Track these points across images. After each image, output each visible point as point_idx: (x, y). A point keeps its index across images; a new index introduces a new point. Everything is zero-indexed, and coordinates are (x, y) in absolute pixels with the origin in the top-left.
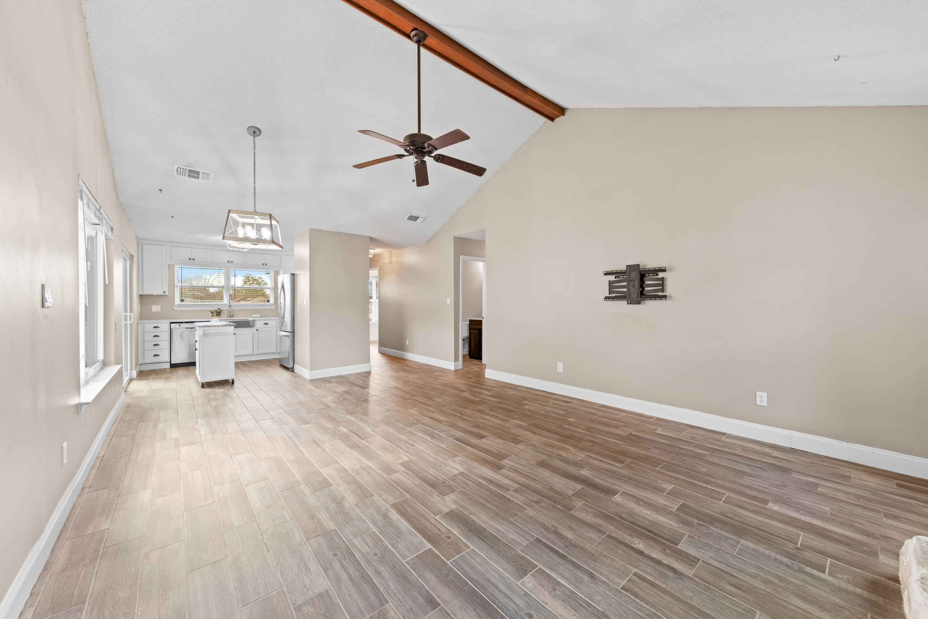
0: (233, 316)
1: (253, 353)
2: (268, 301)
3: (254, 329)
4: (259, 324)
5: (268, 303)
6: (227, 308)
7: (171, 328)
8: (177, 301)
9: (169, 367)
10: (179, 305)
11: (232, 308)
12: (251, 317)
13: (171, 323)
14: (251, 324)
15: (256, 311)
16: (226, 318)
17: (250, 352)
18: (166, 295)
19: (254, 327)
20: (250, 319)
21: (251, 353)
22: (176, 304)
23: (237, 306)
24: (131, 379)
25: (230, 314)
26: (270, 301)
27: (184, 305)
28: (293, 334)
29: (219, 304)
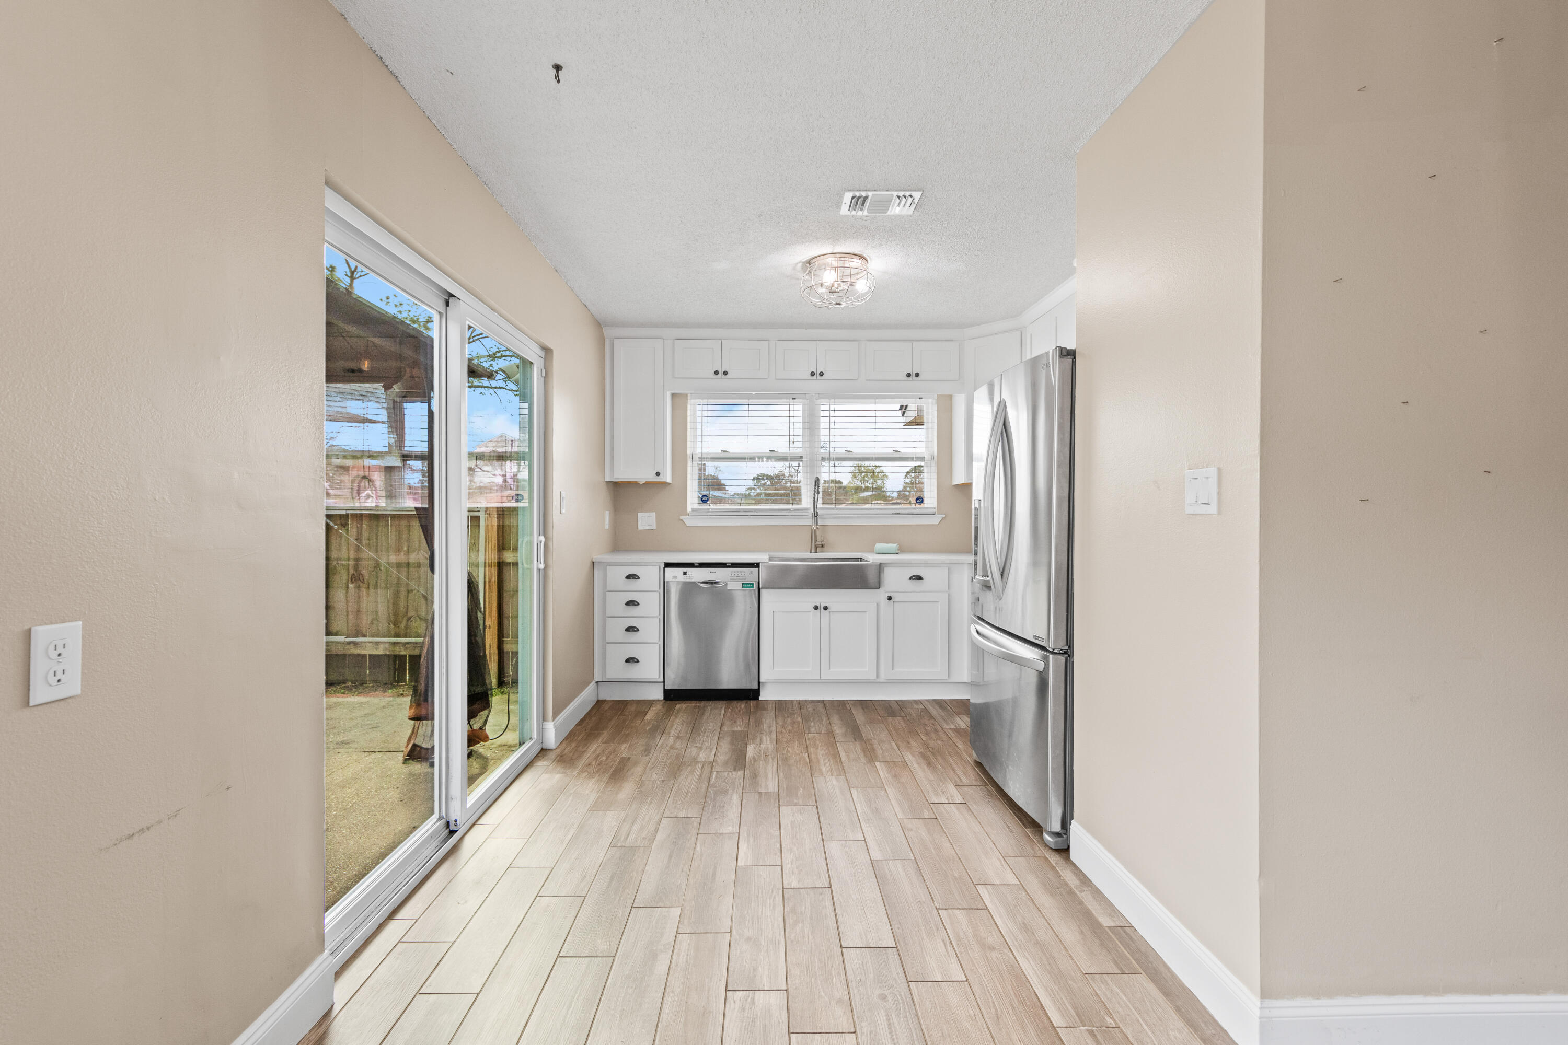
0: (822, 546)
1: (877, 676)
2: (920, 500)
3: (881, 594)
4: (895, 579)
5: (918, 506)
6: (808, 522)
7: (666, 580)
8: (693, 501)
9: (661, 696)
10: (696, 513)
11: (819, 523)
12: (872, 551)
13: (668, 565)
14: (872, 576)
15: (884, 534)
16: (807, 551)
17: (866, 671)
18: (665, 484)
19: (882, 589)
20: (872, 559)
21: (873, 676)
22: (689, 510)
23: (835, 517)
24: (542, 750)
25: (816, 541)
26: (926, 500)
27: (707, 511)
28: (1062, 659)
29: (789, 510)
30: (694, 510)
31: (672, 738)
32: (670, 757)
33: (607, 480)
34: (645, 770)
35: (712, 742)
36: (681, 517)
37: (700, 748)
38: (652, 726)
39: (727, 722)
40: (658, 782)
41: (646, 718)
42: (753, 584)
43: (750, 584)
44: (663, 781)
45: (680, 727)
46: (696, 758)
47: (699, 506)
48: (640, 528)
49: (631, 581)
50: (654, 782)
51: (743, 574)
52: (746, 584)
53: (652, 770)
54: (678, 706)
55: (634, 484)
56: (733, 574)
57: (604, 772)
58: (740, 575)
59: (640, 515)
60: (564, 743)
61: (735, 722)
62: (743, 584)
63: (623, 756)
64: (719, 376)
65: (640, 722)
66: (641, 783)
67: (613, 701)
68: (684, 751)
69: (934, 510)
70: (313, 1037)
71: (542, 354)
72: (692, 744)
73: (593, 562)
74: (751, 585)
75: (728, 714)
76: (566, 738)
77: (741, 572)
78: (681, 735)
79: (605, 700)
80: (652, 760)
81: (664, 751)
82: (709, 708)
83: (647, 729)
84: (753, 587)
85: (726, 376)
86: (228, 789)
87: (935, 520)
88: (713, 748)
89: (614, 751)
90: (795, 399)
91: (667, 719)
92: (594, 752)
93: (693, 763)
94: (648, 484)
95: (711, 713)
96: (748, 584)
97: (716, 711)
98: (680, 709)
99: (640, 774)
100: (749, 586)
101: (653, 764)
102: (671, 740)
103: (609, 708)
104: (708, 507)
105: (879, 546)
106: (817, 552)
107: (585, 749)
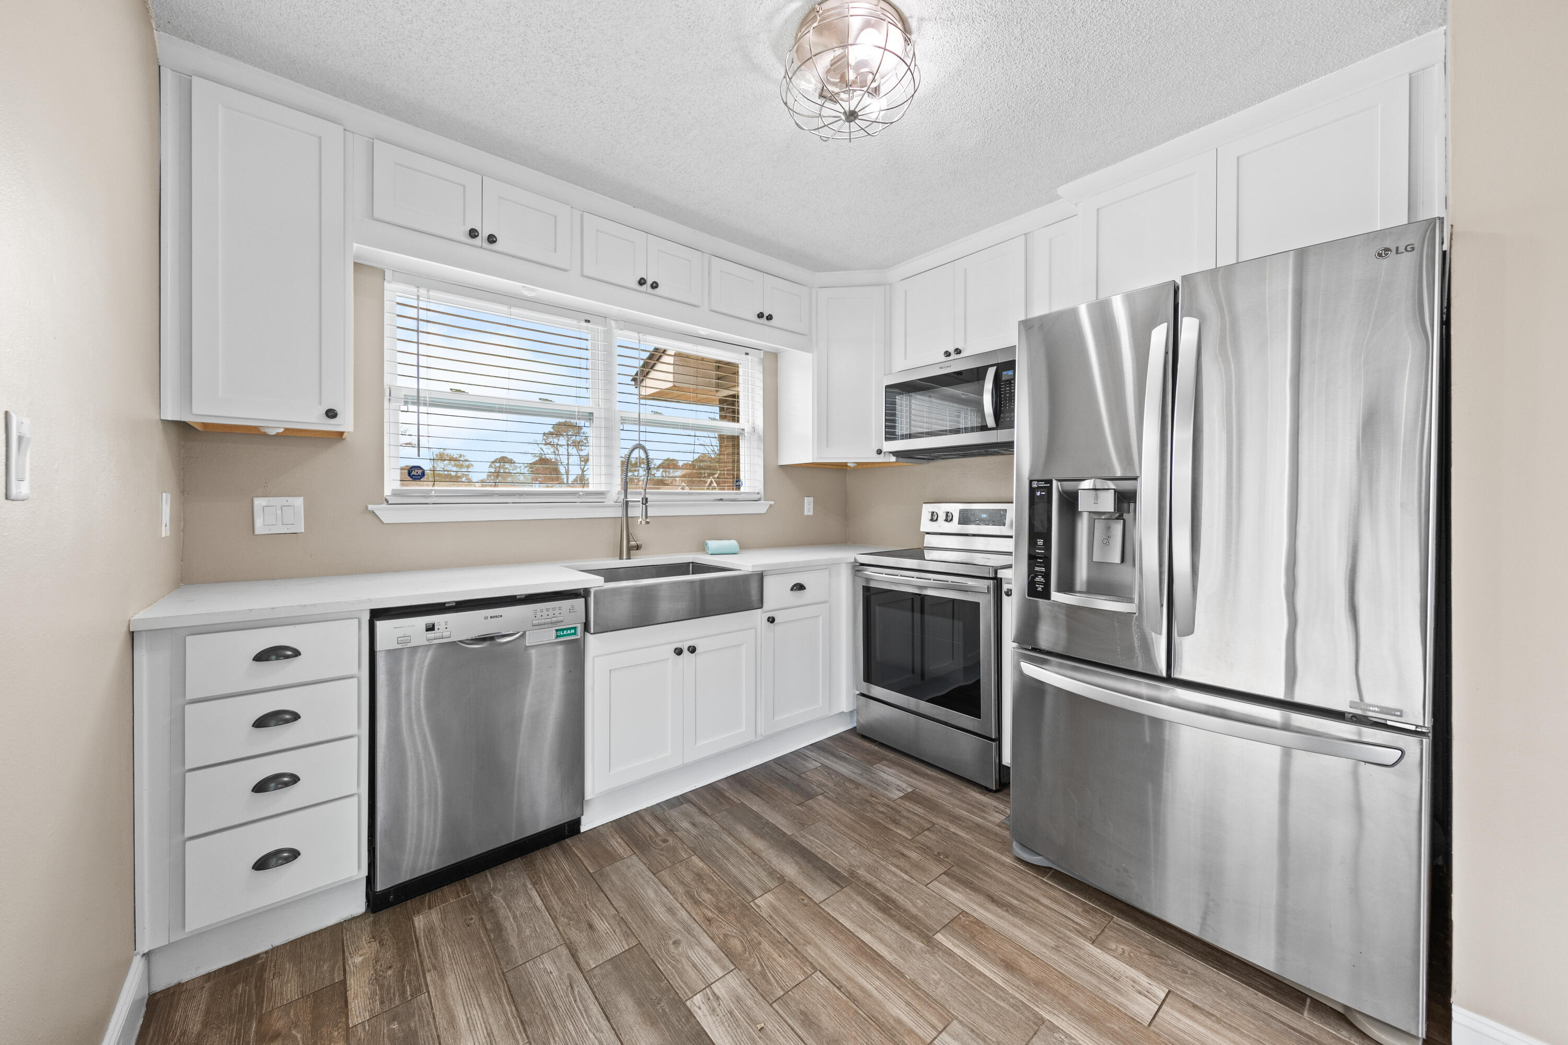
30: (395, 493)
36: (371, 507)
41: (354, 1020)
42: (575, 628)
43: (570, 629)
51: (557, 612)
52: (563, 630)
56: (539, 615)
58: (551, 615)
62: (557, 631)
64: (477, 241)
67: (208, 976)
69: (759, 496)
73: (132, 634)
74: (573, 631)
77: (554, 609)
79: (180, 985)
84: (575, 634)
85: (493, 246)
87: (761, 508)
90: (589, 321)
94: (293, 436)
96: (567, 629)
100: (569, 632)
103: (205, 1024)
104: (430, 488)
105: (713, 544)
106: (630, 559)
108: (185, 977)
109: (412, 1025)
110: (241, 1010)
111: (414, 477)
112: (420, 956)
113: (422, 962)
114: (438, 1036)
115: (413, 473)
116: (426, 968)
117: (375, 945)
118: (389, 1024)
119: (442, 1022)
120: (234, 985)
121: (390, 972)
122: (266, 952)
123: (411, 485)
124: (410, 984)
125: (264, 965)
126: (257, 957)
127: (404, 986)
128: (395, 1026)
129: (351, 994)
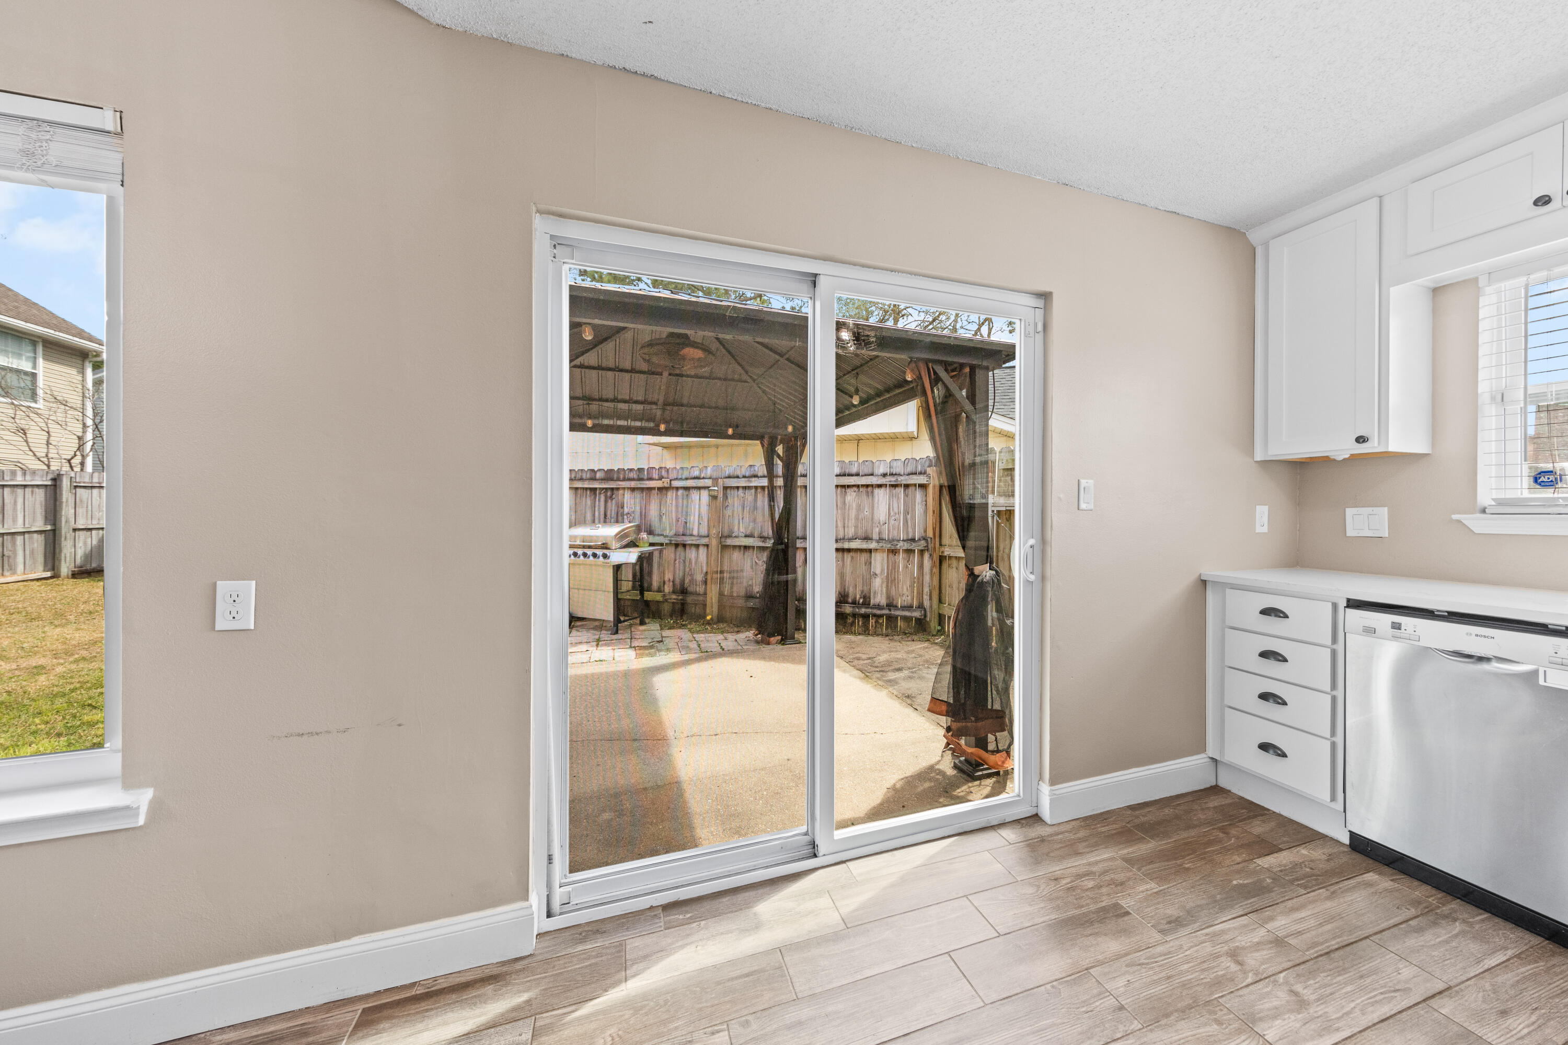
31: (1262, 932)
32: (1204, 970)
33: (1259, 457)
34: (1118, 957)
35: (1357, 1012)
37: (1301, 1004)
38: (1254, 883)
39: (1473, 997)
40: (1111, 1002)
44: (1121, 1008)
45: (1312, 923)
46: (1261, 1019)
47: (1530, 493)
48: (1350, 532)
49: (1272, 620)
50: (1104, 993)
53: (1131, 970)
54: (1371, 876)
55: (1326, 461)
57: (1058, 908)
59: (1350, 512)
60: (1074, 823)
61: (1504, 1013)
63: (1123, 903)
65: (1239, 860)
66: (1080, 974)
68: (1249, 980)
70: (488, 970)
71: (1040, 303)
72: (1292, 980)
75: (1507, 978)
76: (1085, 819)
78: (1292, 941)
79: (1230, 791)
80: (1159, 949)
81: (1208, 948)
82: (1458, 927)
83: (1235, 882)
86: (400, 725)
88: (1338, 1030)
89: (1122, 884)
91: (1306, 888)
92: (1089, 864)
93: (1236, 1025)
95: (1447, 942)
97: (1474, 947)
98: (1369, 884)
99: (1100, 957)
101: (1148, 958)
102: (1260, 934)
103: (1215, 808)
107: (1087, 850)
108: (1234, 790)
109: (1276, 889)
110: (1231, 816)
111: (1543, 484)
112: (1337, 883)
113: (1332, 885)
114: (1277, 904)
115: (1542, 479)
116: (1328, 888)
117: (1324, 857)
118: (1269, 877)
119: (1290, 904)
120: (1243, 808)
121: (1308, 870)
122: (1274, 812)
123: (1541, 493)
124: (1307, 882)
125: (1265, 814)
126: (1268, 810)
127: (1303, 879)
128: (1269, 881)
129: (1275, 855)
